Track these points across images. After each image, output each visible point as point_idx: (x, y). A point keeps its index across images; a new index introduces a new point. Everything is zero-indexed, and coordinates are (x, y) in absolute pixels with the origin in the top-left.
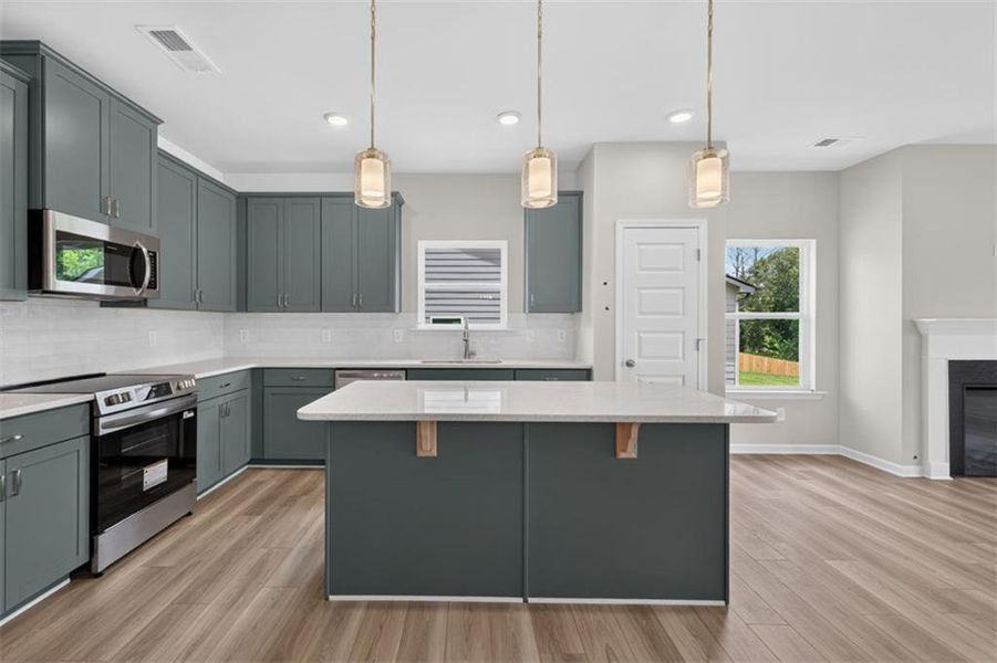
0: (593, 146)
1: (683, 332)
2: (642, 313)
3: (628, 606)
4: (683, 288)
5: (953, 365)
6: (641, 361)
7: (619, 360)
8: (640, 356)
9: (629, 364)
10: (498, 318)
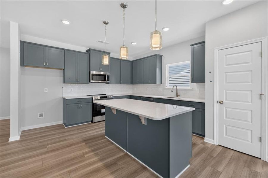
0: (205, 23)
1: (252, 91)
2: (227, 83)
3: (142, 165)
4: (251, 71)
6: (226, 102)
7: (216, 100)
8: (226, 100)
9: (221, 103)
10: (189, 85)
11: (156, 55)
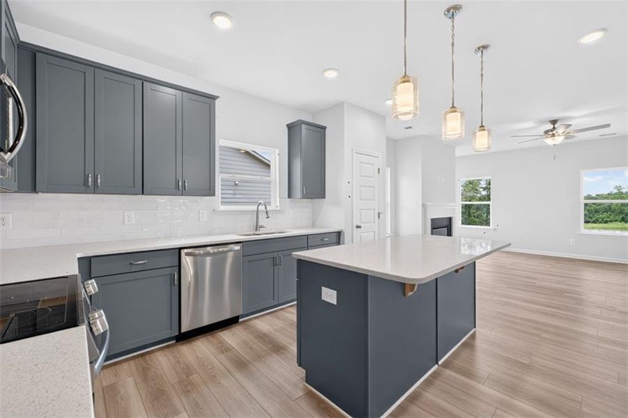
0: (343, 103)
1: (374, 209)
2: (361, 200)
4: (374, 187)
5: (432, 219)
8: (361, 222)
11: (214, 98)
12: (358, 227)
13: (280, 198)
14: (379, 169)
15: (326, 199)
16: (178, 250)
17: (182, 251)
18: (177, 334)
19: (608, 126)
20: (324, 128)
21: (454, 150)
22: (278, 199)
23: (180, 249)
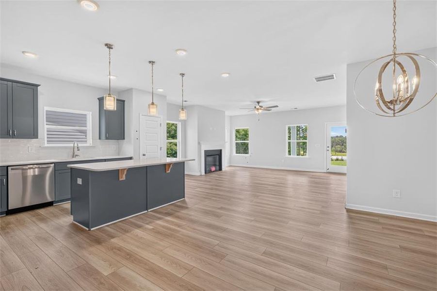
0: (132, 89)
1: (157, 146)
2: (147, 140)
5: (205, 151)
7: (141, 154)
8: (148, 153)
10: (86, 141)
11: (37, 86)
12: (144, 155)
13: (92, 139)
14: (161, 124)
15: (125, 140)
16: (6, 167)
17: (9, 167)
18: (6, 210)
19: (277, 106)
20: (124, 101)
21: (224, 113)
22: (91, 140)
23: (7, 167)
